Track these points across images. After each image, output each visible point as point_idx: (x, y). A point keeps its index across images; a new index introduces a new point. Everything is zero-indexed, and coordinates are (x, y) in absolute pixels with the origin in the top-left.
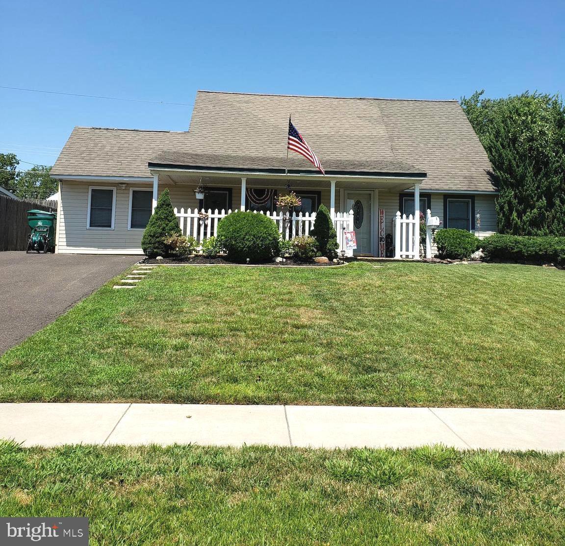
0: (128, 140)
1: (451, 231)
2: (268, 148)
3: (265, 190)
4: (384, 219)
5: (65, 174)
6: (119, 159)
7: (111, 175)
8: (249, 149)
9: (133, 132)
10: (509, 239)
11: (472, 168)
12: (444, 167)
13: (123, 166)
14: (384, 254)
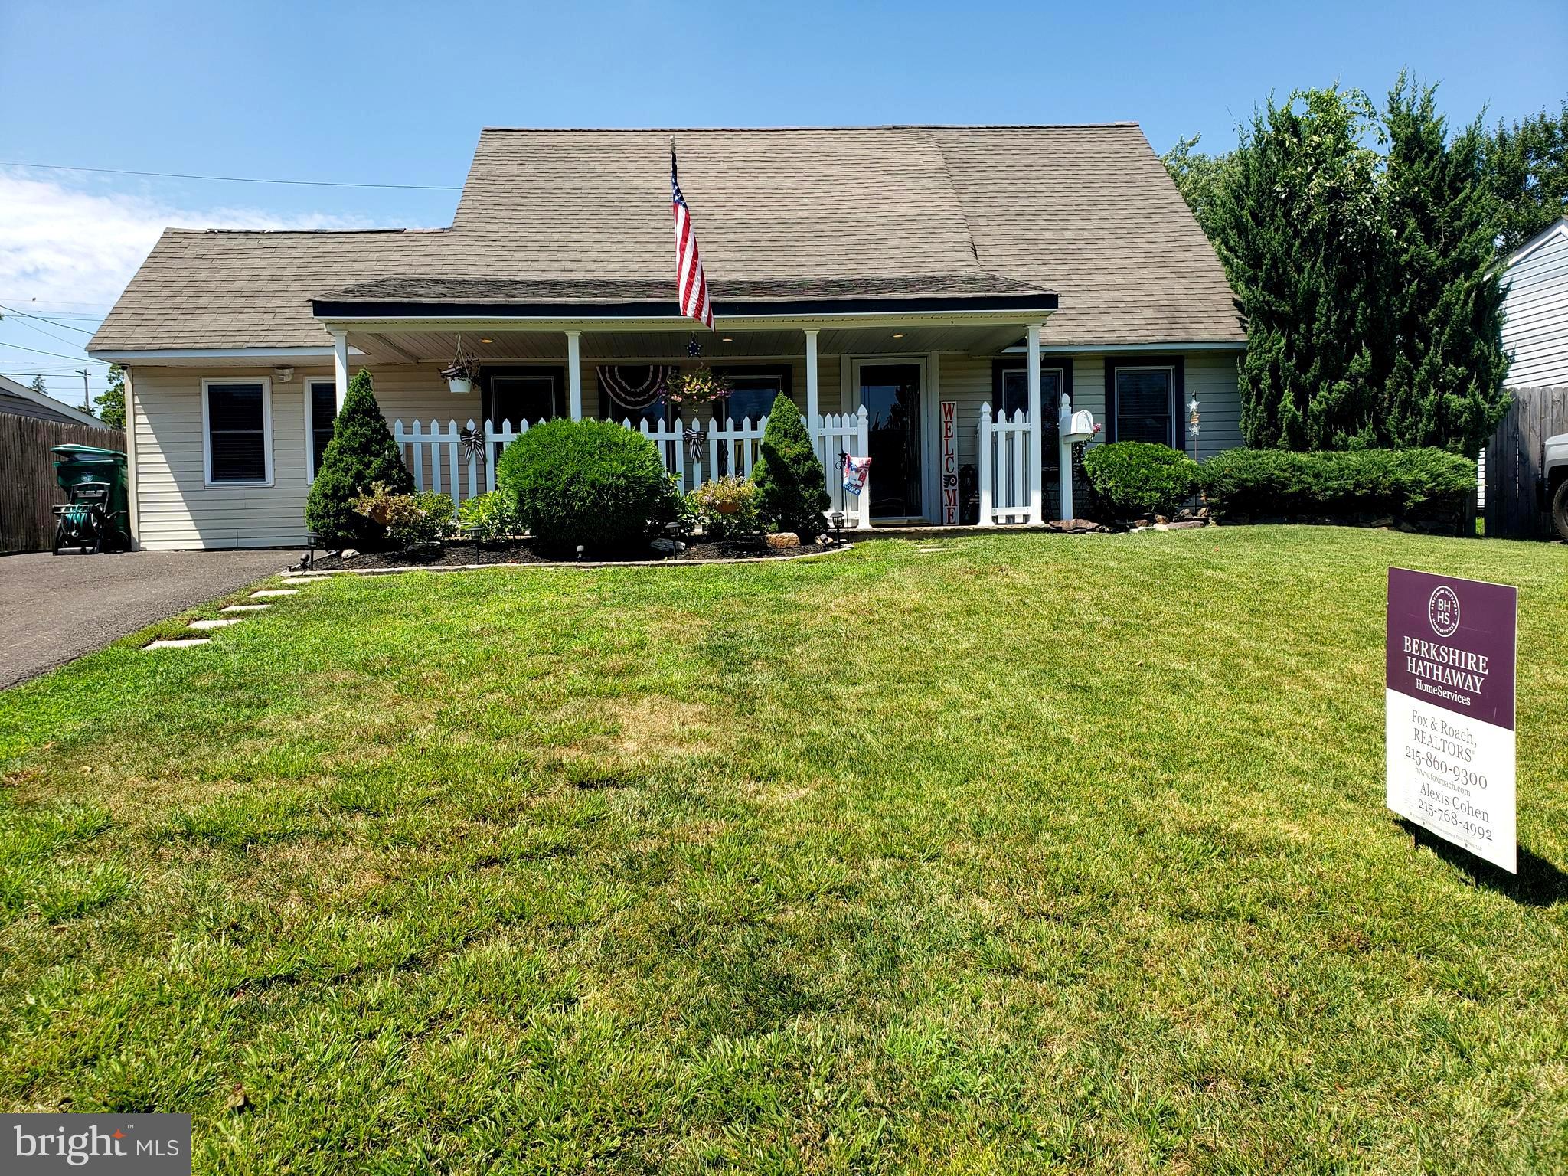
0: (297, 255)
1: (1124, 449)
2: (655, 259)
3: (648, 367)
4: (954, 429)
5: (126, 347)
6: (269, 305)
7: (245, 345)
8: (605, 264)
9: (311, 236)
10: (1277, 460)
11: (1176, 286)
12: (1107, 287)
13: (276, 321)
14: (957, 516)
